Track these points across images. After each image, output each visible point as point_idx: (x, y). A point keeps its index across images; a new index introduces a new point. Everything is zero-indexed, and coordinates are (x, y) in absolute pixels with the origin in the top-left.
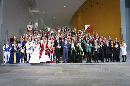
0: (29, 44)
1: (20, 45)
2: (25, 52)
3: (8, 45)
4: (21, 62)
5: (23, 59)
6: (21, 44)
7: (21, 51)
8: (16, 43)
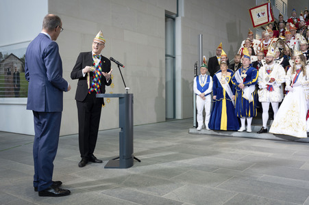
0: (268, 72)
1: (240, 77)
2: (256, 96)
3: (203, 78)
4: (242, 128)
5: (250, 120)
6: (245, 72)
7: (244, 96)
8: (228, 71)
